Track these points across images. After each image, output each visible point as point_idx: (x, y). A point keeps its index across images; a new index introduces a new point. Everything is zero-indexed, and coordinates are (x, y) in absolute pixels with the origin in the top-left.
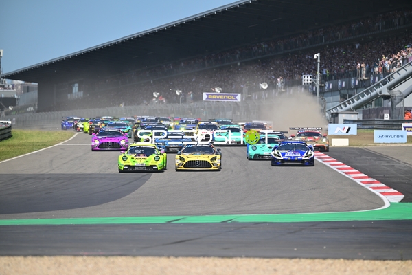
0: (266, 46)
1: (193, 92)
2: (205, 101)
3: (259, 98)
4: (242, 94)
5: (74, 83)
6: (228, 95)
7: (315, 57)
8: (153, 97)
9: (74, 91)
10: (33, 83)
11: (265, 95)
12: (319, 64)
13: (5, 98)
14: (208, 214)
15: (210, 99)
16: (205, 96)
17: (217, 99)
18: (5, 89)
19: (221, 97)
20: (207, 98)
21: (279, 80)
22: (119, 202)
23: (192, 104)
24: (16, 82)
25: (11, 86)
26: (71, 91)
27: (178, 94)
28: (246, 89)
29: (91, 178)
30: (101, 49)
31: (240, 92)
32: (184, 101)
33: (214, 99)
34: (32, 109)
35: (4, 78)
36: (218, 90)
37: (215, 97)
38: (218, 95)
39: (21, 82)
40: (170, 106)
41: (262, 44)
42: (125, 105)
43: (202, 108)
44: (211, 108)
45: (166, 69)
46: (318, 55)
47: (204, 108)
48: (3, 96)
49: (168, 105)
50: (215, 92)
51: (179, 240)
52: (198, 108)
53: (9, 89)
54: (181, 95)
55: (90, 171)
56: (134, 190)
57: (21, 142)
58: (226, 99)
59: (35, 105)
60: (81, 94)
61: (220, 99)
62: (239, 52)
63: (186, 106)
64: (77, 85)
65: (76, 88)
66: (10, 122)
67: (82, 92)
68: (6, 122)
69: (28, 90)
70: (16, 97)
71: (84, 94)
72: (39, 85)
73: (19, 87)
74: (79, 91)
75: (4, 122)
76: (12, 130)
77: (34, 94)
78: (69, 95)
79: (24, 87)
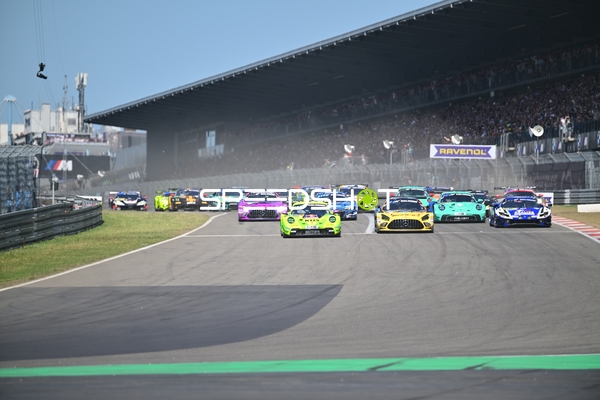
0: (541, 61)
1: (413, 143)
2: (433, 159)
3: (528, 153)
4: (498, 145)
5: (209, 130)
6: (473, 148)
8: (345, 152)
9: (208, 145)
10: (138, 131)
11: (539, 148)
13: (91, 157)
14: (441, 355)
15: (443, 155)
16: (433, 150)
17: (454, 155)
18: (91, 140)
19: (462, 152)
20: (438, 154)
21: (563, 121)
22: (287, 334)
23: (411, 164)
24: (110, 129)
25: (101, 136)
26: (202, 144)
27: (387, 147)
28: (505, 137)
29: (238, 293)
30: (254, 71)
31: (496, 142)
32: (398, 159)
33: (450, 155)
34: (137, 175)
35: (89, 122)
36: (455, 140)
37: (451, 151)
38: (457, 148)
39: (118, 129)
40: (374, 169)
41: (533, 58)
42: (295, 168)
43: (428, 171)
44: (444, 171)
45: (365, 105)
47: (432, 171)
48: (88, 154)
49: (370, 166)
50: (450, 142)
52: (422, 171)
53: (99, 141)
54: (391, 148)
55: (236, 282)
56: (312, 314)
57: (119, 232)
58: (470, 155)
59: (142, 168)
60: (221, 149)
61: (459, 155)
62: (493, 74)
63: (401, 168)
64: (213, 133)
65: (211, 139)
66: (99, 198)
67: (222, 146)
68: (93, 198)
69: (129, 142)
70: (109, 154)
71: (225, 148)
72: (148, 134)
73: (115, 137)
74: (218, 142)
75: (90, 197)
76: (104, 212)
77: (141, 150)
78: (200, 152)
79: (123, 138)
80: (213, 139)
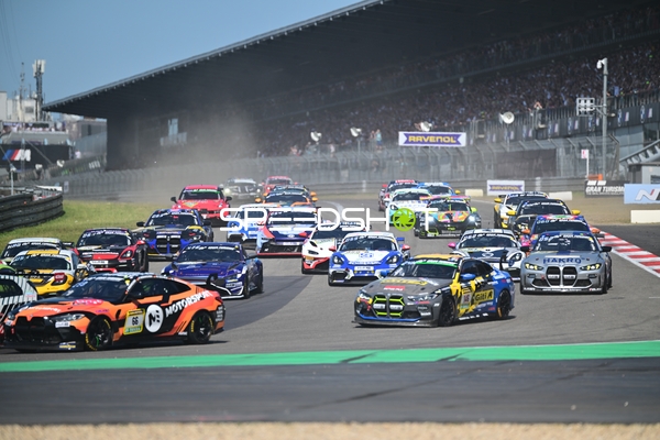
2: (402, 147)
3: (498, 141)
4: (468, 132)
5: (171, 118)
6: (443, 136)
7: (599, 66)
8: (311, 140)
9: (170, 133)
10: (98, 120)
11: (509, 135)
12: (605, 78)
13: (50, 147)
14: (413, 346)
15: (412, 142)
16: (402, 137)
17: (423, 142)
19: (432, 139)
20: (407, 142)
22: (256, 327)
23: (379, 152)
24: (68, 117)
25: (59, 126)
26: (165, 133)
27: (355, 134)
28: (475, 124)
30: (217, 57)
31: (465, 129)
32: (366, 147)
33: (419, 142)
34: (97, 164)
35: (47, 110)
36: (425, 127)
37: (420, 138)
38: (426, 136)
39: (77, 118)
40: (341, 157)
43: (397, 159)
44: (413, 159)
45: (332, 91)
46: (604, 61)
47: (401, 160)
48: (46, 143)
49: (338, 154)
50: (420, 129)
51: (365, 393)
52: (391, 159)
53: (57, 130)
54: (360, 136)
56: (282, 306)
58: (439, 142)
59: (102, 157)
60: (183, 137)
61: (429, 142)
62: (462, 60)
63: (370, 156)
64: (175, 121)
65: (173, 127)
66: (60, 189)
67: (185, 135)
68: (53, 188)
69: (89, 131)
70: (69, 143)
71: (188, 137)
72: (108, 123)
73: (74, 126)
74: (181, 130)
75: (49, 188)
76: (64, 202)
77: (101, 139)
78: (162, 140)
79: (83, 127)
80: (176, 127)
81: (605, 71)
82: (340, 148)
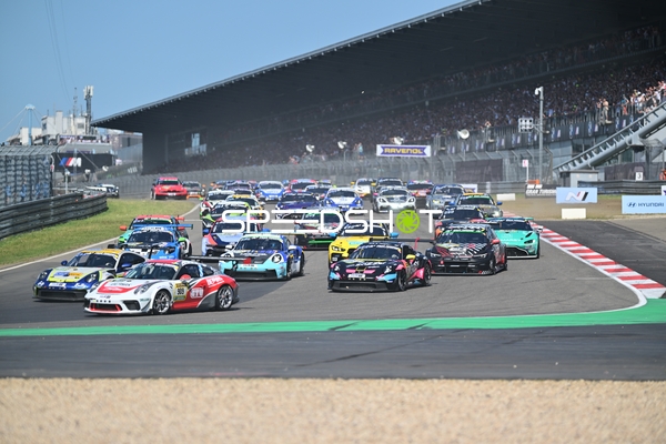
0: (467, 77)
2: (379, 157)
3: (456, 152)
4: (432, 146)
5: (194, 133)
6: (412, 148)
7: (536, 93)
8: (307, 151)
9: (193, 145)
10: (135, 134)
11: (465, 148)
12: (541, 102)
13: (97, 155)
14: (388, 317)
15: (388, 153)
16: (379, 149)
17: (397, 154)
19: (403, 151)
20: (383, 153)
22: (261, 301)
24: (112, 132)
25: (104, 138)
26: (189, 145)
27: (341, 147)
28: (438, 139)
30: (231, 84)
31: (431, 142)
32: (350, 157)
33: (393, 153)
34: (134, 170)
35: (95, 126)
36: (398, 141)
37: (394, 150)
38: (398, 148)
39: (119, 132)
40: (330, 165)
43: (375, 166)
44: (388, 167)
45: (323, 112)
46: (541, 89)
47: (379, 167)
48: (94, 153)
49: (328, 163)
50: (394, 143)
51: (347, 355)
52: (370, 166)
53: (103, 142)
54: (345, 148)
57: (121, 216)
58: (409, 154)
59: (139, 164)
60: (204, 148)
61: (401, 153)
62: (427, 87)
63: (354, 164)
64: (197, 135)
65: (196, 141)
66: (104, 189)
67: (205, 145)
68: (99, 189)
69: (128, 142)
70: (112, 153)
71: (207, 148)
72: (144, 136)
73: (116, 139)
74: (201, 143)
75: (96, 188)
76: (108, 200)
77: (138, 149)
78: (187, 150)
79: (123, 139)
80: (198, 140)
81: (542, 97)
82: (330, 158)
